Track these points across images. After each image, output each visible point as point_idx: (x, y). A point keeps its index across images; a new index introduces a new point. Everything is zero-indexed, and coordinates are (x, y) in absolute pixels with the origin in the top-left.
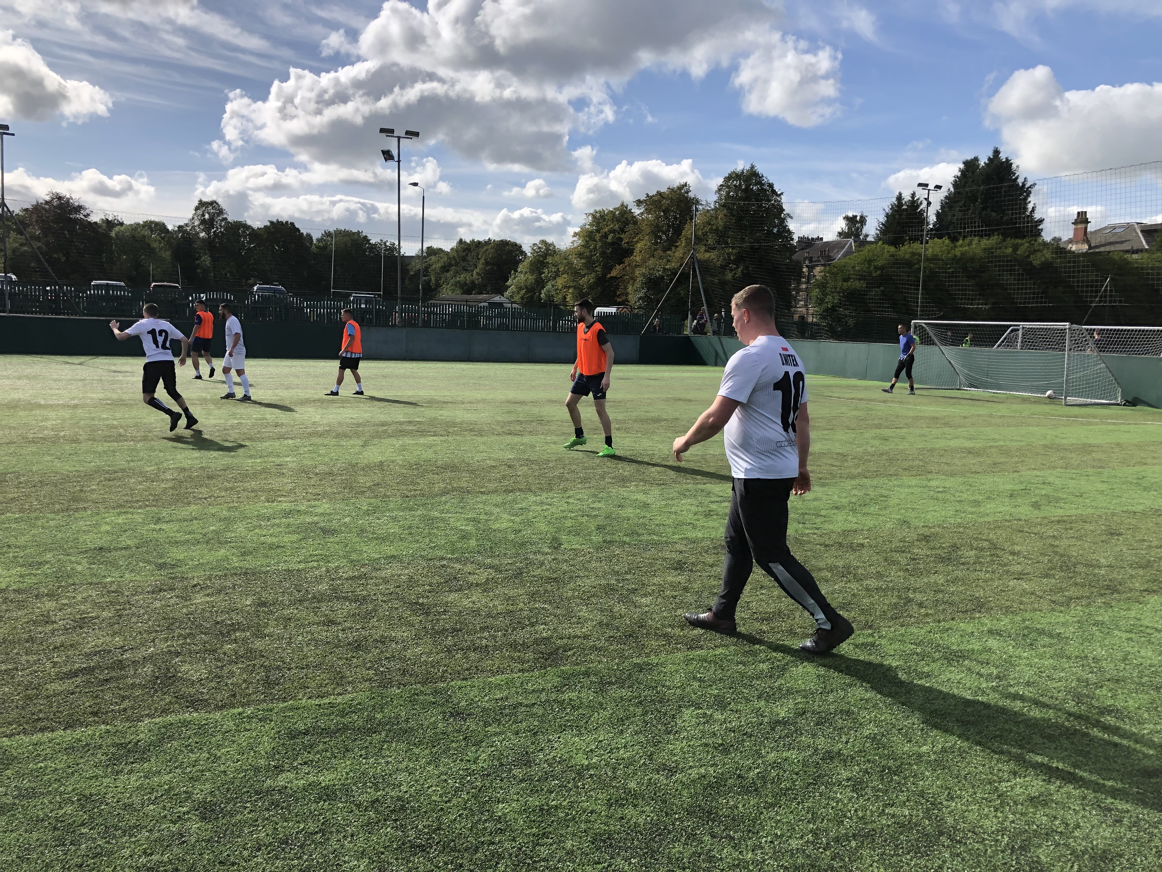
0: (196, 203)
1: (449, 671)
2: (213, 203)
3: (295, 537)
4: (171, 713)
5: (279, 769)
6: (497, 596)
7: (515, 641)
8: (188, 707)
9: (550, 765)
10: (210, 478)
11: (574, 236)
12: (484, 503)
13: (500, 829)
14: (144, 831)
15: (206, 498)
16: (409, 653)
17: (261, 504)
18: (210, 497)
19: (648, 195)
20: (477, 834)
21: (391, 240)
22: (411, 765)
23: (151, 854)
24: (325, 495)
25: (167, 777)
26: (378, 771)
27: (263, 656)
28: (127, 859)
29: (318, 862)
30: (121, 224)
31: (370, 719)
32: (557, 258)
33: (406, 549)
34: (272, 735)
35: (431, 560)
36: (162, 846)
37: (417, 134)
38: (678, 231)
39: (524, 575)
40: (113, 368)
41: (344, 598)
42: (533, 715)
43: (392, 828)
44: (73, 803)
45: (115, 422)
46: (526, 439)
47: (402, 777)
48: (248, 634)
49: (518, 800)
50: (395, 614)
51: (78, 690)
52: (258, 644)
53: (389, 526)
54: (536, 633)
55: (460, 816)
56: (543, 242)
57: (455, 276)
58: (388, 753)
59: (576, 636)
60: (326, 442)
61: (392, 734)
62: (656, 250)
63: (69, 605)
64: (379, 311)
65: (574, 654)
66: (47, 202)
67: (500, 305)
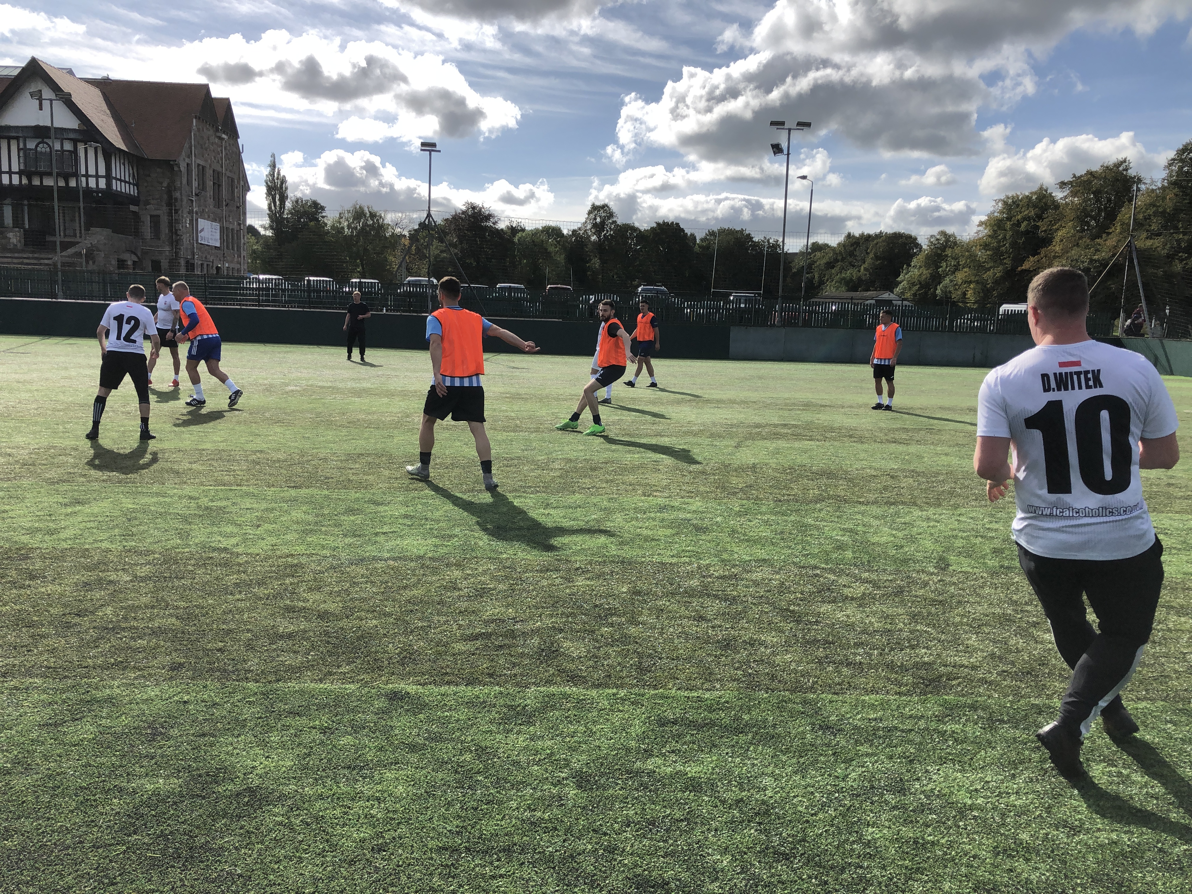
0: (589, 208)
1: (819, 683)
2: (604, 207)
3: (669, 532)
4: (554, 684)
5: (648, 754)
6: (874, 613)
7: (892, 662)
8: (568, 681)
9: (928, 797)
10: (593, 469)
11: (979, 226)
12: (863, 514)
13: (868, 853)
14: (529, 787)
15: (589, 489)
16: (778, 659)
17: (638, 498)
18: (593, 487)
19: (1074, 176)
20: (844, 854)
21: (775, 237)
22: (777, 772)
23: (535, 810)
24: (698, 493)
25: (549, 743)
26: (744, 771)
27: (637, 643)
28: (514, 810)
29: (683, 849)
30: (523, 230)
31: (737, 719)
32: (957, 250)
33: (778, 555)
34: (643, 719)
35: (803, 567)
36: (544, 804)
37: (808, 125)
38: (1111, 216)
39: (905, 593)
40: (513, 365)
41: (714, 595)
42: (910, 742)
43: (756, 830)
44: (471, 752)
45: (513, 414)
46: (913, 449)
47: (767, 781)
48: (624, 619)
49: (889, 828)
50: (765, 618)
51: (478, 652)
52: (633, 630)
53: (760, 529)
54: (917, 656)
55: (826, 831)
56: (943, 233)
57: (841, 272)
58: (754, 755)
59: (963, 666)
60: (700, 440)
61: (758, 737)
62: (1081, 238)
63: (472, 576)
64: (757, 311)
65: (959, 685)
66: (464, 213)
67: (889, 302)
